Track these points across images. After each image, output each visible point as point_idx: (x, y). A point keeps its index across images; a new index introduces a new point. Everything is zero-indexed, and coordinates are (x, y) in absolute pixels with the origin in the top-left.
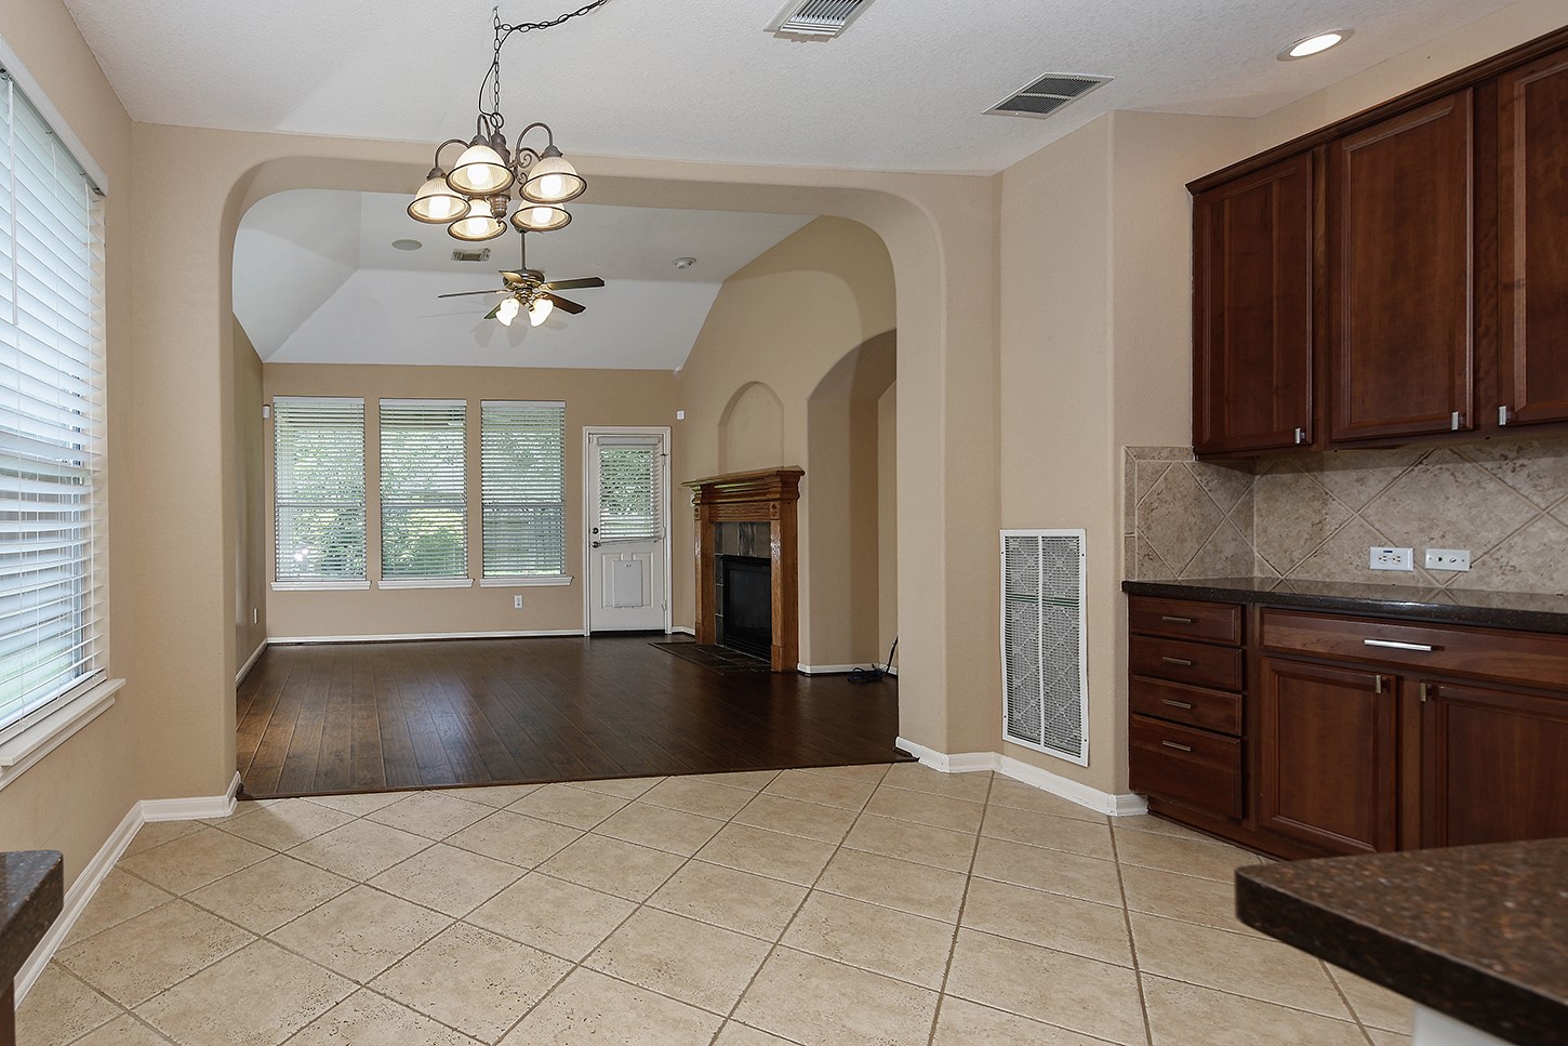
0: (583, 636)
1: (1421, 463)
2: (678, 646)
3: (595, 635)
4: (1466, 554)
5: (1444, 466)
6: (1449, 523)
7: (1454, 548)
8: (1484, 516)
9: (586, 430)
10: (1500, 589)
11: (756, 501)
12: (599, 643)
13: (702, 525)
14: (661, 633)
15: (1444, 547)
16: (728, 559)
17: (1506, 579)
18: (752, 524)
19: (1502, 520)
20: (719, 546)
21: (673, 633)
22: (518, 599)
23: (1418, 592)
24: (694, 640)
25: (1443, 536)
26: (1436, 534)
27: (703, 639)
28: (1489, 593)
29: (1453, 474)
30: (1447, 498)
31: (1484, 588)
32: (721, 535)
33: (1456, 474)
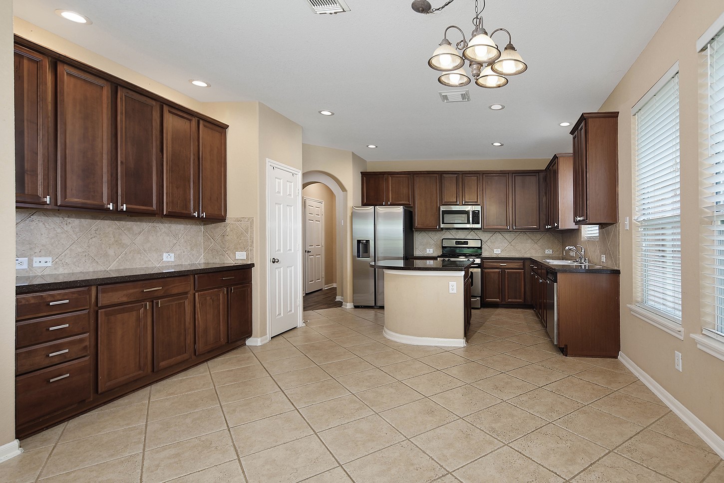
1: (30, 217)
4: (49, 259)
5: (40, 220)
6: (43, 245)
7: (45, 257)
8: (57, 243)
10: (63, 272)
15: (40, 256)
17: (64, 268)
19: (63, 244)
23: (29, 278)
25: (40, 252)
26: (37, 250)
28: (59, 274)
29: (44, 224)
30: (42, 234)
31: (57, 273)
33: (45, 224)
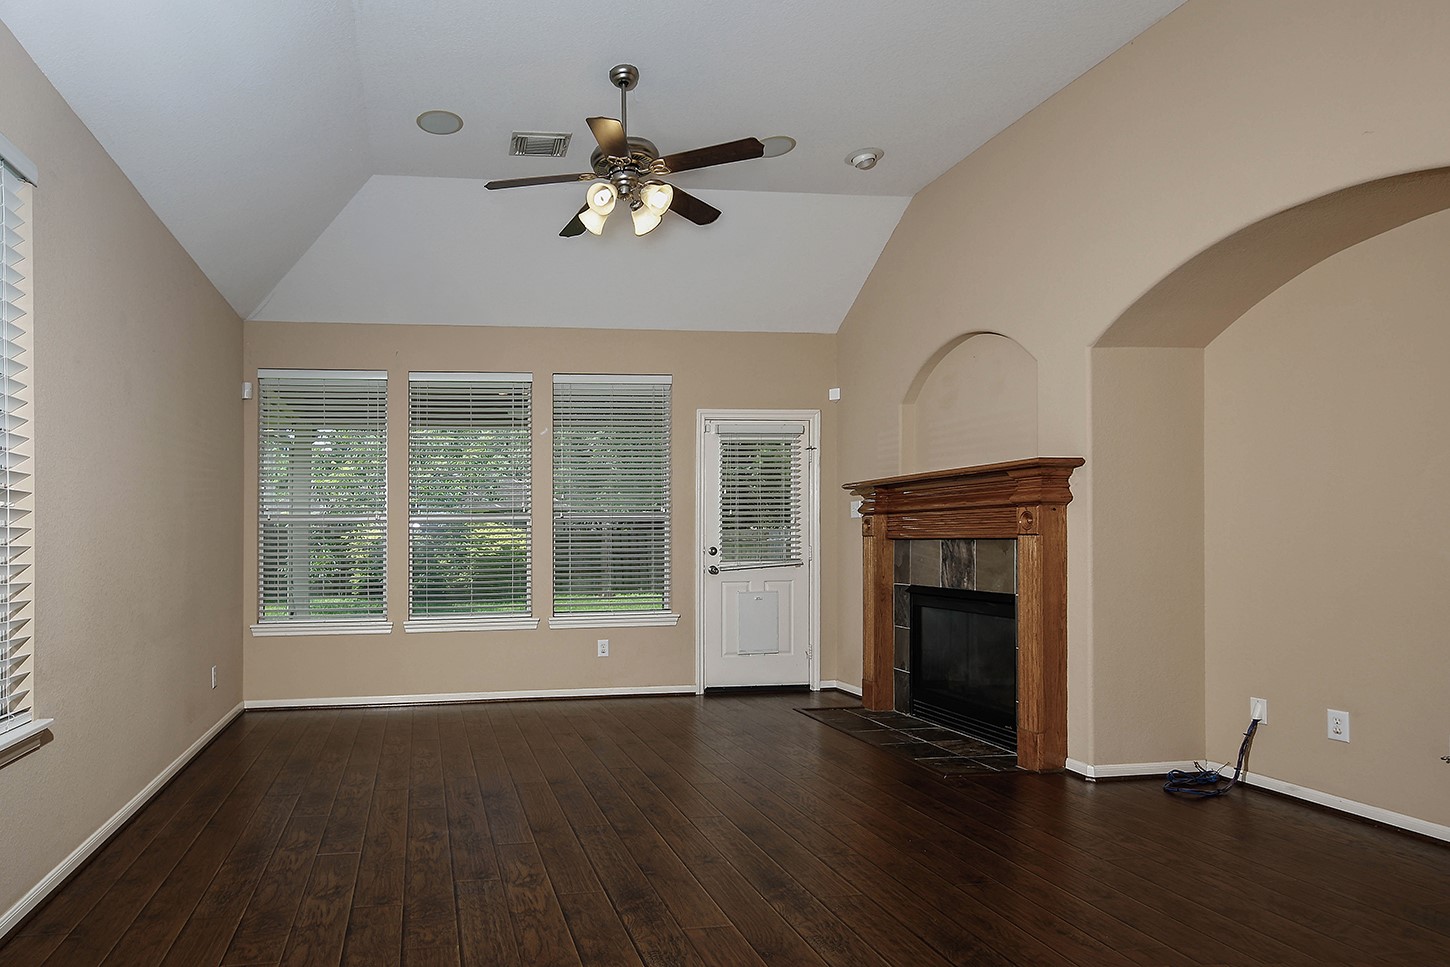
0: (693, 695)
2: (834, 710)
3: (712, 693)
9: (701, 414)
11: (977, 507)
12: (719, 706)
13: (876, 543)
14: (803, 690)
16: (915, 591)
18: (969, 541)
20: (901, 572)
21: (823, 690)
22: (603, 645)
24: (858, 703)
27: (876, 704)
32: (906, 557)
